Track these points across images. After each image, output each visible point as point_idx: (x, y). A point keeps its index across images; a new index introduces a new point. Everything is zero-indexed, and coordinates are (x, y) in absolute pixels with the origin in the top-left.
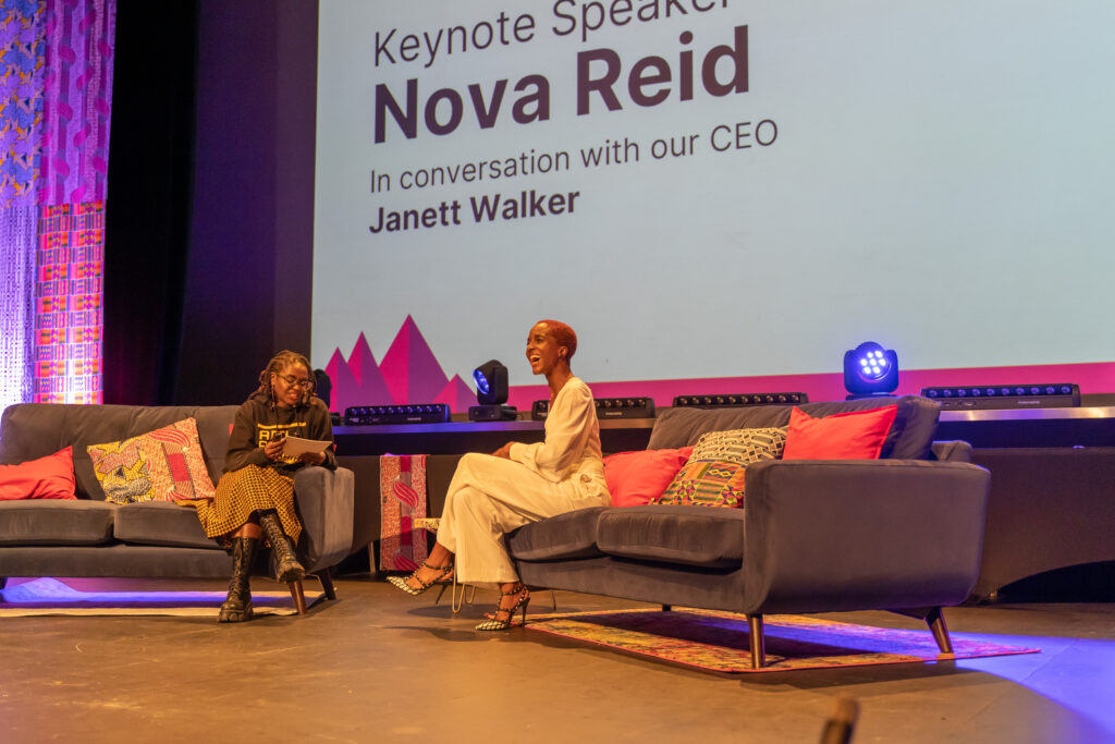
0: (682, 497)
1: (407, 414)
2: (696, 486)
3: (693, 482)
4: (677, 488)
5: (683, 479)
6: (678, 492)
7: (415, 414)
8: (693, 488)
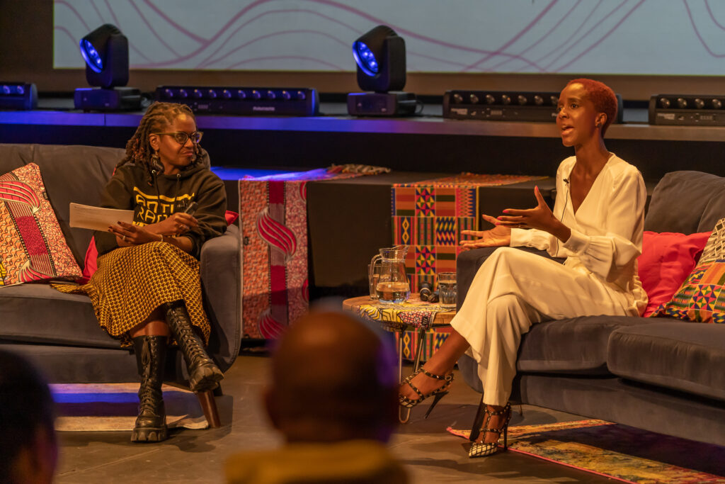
0: (700, 305)
1: (251, 99)
2: (717, 294)
3: (713, 287)
4: (693, 293)
5: (702, 282)
6: (695, 299)
7: (265, 100)
8: (713, 296)
